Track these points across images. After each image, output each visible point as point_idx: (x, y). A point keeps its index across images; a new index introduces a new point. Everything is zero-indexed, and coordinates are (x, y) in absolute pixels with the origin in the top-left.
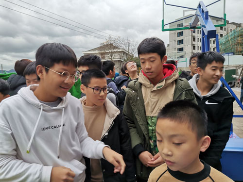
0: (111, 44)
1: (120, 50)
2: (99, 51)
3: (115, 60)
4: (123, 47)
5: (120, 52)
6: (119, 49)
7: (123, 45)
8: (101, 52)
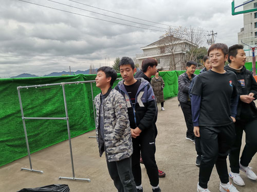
0: (172, 36)
1: (182, 42)
2: (158, 46)
3: (176, 53)
4: (186, 38)
5: (181, 44)
6: (181, 40)
7: (185, 36)
8: (161, 46)
